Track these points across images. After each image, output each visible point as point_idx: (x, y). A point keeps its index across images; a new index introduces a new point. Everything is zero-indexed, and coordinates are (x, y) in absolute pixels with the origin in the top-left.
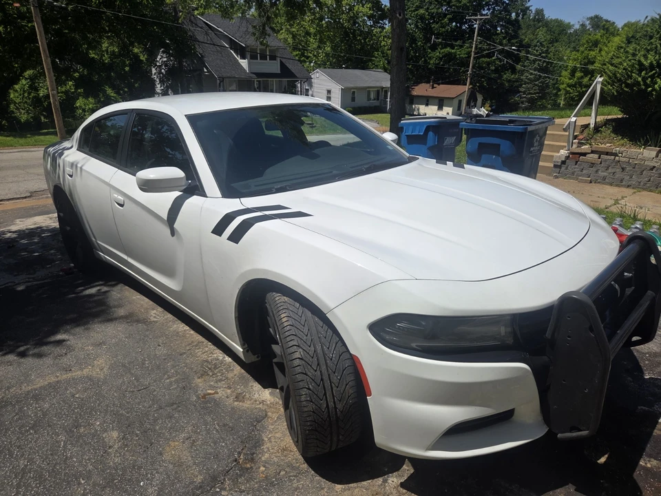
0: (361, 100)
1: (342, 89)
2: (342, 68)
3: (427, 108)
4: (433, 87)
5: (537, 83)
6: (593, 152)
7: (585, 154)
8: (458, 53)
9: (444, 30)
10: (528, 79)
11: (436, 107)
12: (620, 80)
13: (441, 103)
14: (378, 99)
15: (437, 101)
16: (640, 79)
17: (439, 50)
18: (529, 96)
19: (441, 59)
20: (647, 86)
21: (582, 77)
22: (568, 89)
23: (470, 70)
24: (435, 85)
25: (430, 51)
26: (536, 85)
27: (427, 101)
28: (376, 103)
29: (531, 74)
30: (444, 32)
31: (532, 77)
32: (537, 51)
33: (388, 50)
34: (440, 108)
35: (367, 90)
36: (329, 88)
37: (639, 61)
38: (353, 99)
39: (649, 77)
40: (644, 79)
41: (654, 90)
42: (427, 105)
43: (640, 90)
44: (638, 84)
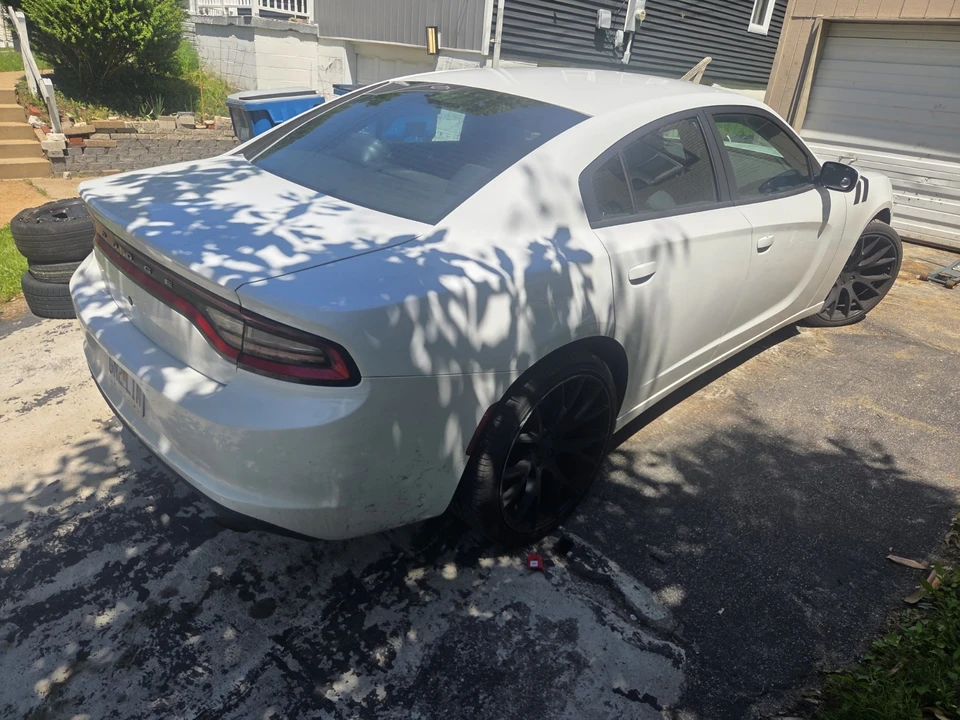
6: (98, 131)
7: (86, 136)
20: (132, 33)
41: (143, 39)
44: (117, 27)
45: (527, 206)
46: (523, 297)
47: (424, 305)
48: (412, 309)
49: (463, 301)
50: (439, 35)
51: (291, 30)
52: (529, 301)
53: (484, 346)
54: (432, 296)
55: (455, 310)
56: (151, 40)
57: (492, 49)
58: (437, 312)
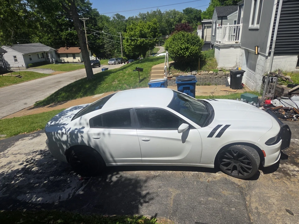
0: (35, 59)
1: (23, 55)
2: (17, 44)
3: (67, 58)
4: (67, 49)
5: (110, 43)
7: (172, 77)
8: (74, 33)
9: (64, 22)
10: (107, 42)
11: (72, 58)
12: (175, 53)
13: (74, 56)
14: (44, 58)
15: (72, 55)
16: (182, 52)
17: (65, 31)
18: (109, 49)
19: (67, 36)
20: (184, 54)
21: (131, 42)
22: (127, 47)
23: (87, 41)
24: (68, 48)
25: (60, 32)
26: (110, 44)
27: (67, 55)
28: (43, 60)
29: (107, 40)
30: (65, 23)
31: (108, 41)
32: (106, 30)
33: (39, 33)
34: (74, 58)
35: (37, 54)
36: (15, 55)
37: (180, 47)
38: (31, 59)
39: (184, 52)
40: (183, 53)
41: (186, 55)
42: (67, 57)
43: (182, 56)
44: (181, 54)
45: (78, 123)
46: (69, 136)
47: (54, 133)
48: (53, 134)
49: (59, 134)
50: (259, 48)
51: (231, 46)
52: (70, 137)
53: (63, 141)
54: (56, 132)
55: (58, 135)
56: (188, 55)
57: (270, 53)
58: (56, 134)
